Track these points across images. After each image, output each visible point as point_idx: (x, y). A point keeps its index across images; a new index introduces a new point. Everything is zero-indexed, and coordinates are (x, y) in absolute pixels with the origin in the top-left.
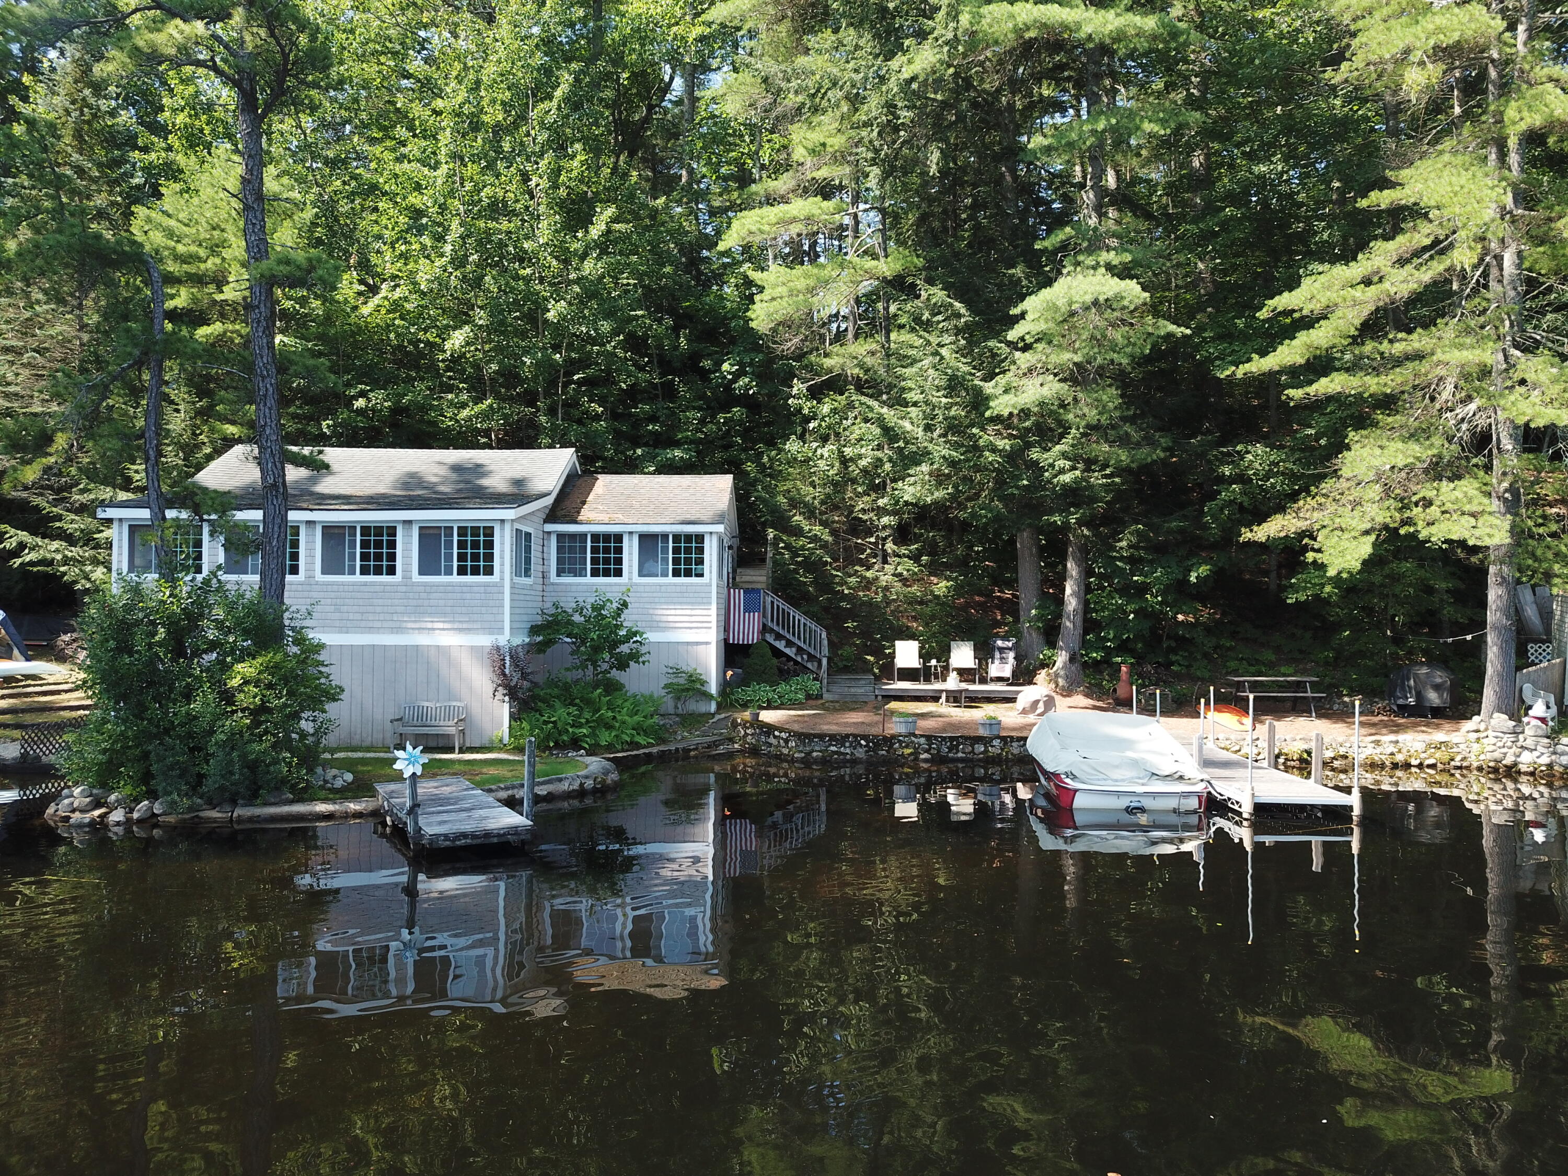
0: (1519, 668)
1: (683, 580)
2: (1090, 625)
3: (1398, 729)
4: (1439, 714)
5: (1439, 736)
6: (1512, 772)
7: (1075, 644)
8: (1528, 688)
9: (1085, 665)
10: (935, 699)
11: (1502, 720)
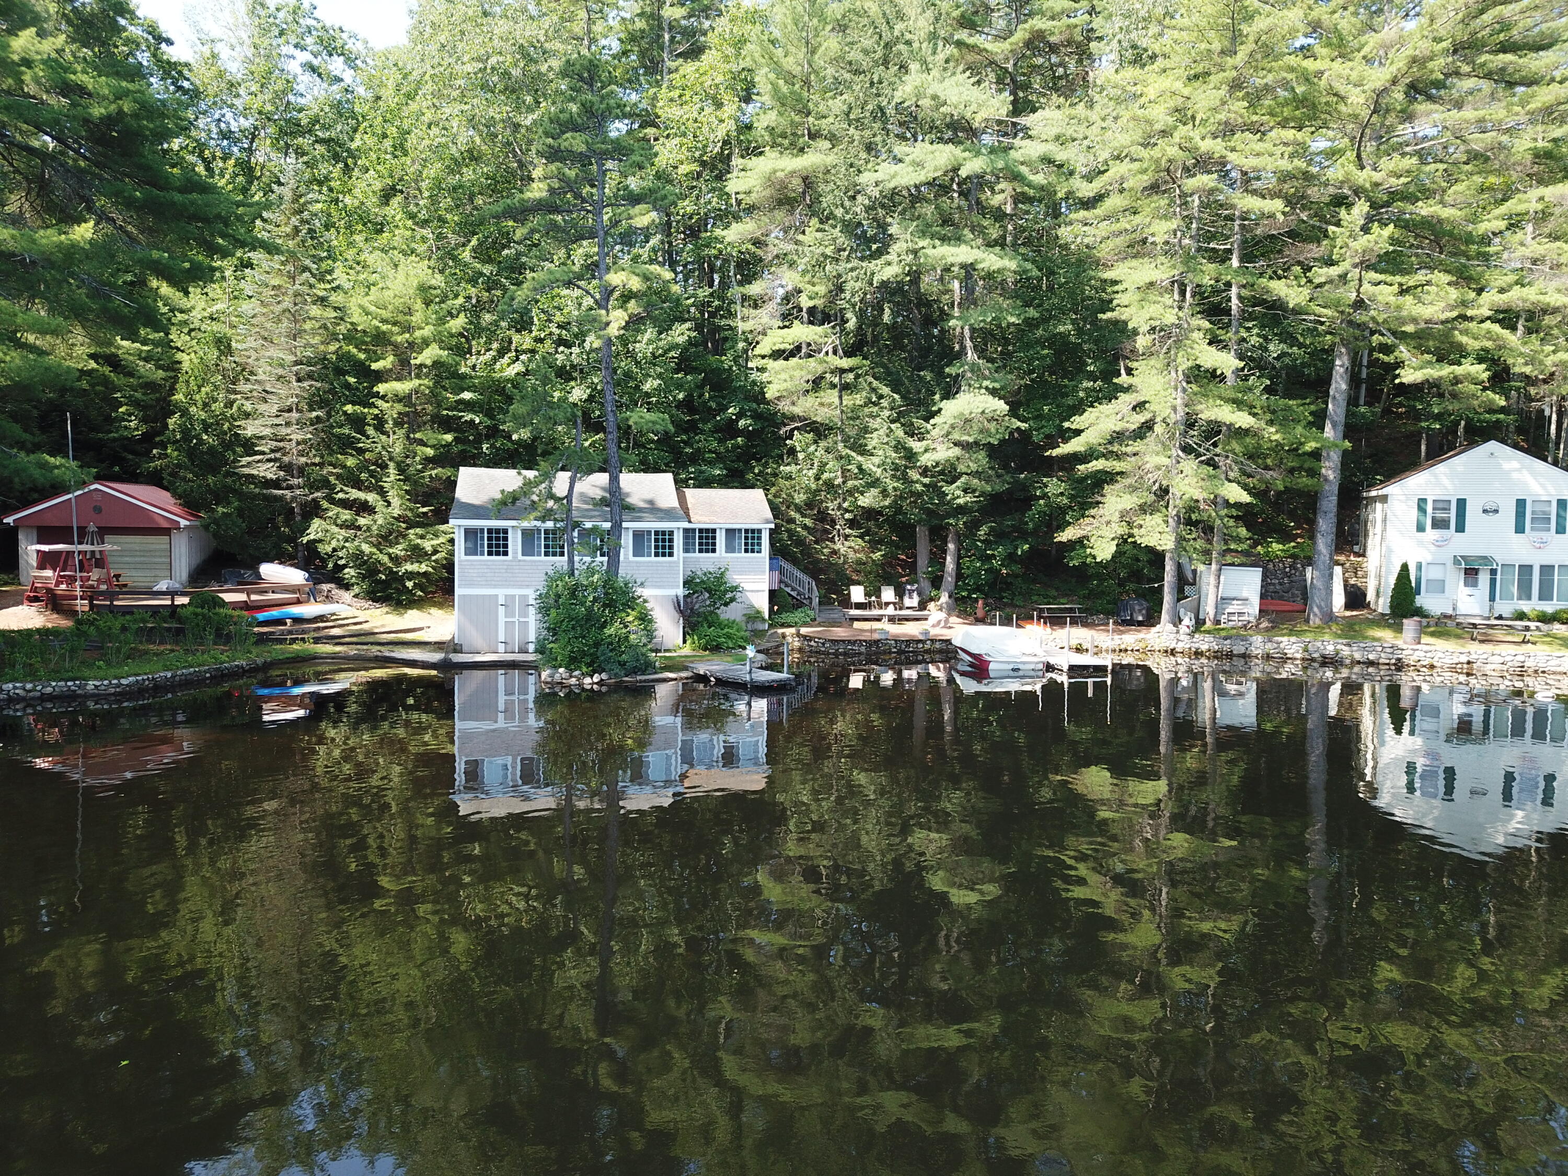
0: (1179, 600)
1: (750, 555)
2: (959, 576)
3: (1122, 632)
4: (1140, 624)
5: (1141, 635)
6: (1173, 652)
7: (952, 587)
8: (1182, 611)
9: (957, 600)
10: (878, 619)
11: (1170, 627)
